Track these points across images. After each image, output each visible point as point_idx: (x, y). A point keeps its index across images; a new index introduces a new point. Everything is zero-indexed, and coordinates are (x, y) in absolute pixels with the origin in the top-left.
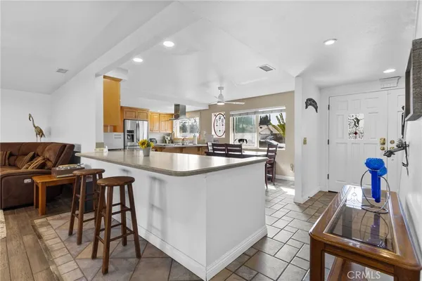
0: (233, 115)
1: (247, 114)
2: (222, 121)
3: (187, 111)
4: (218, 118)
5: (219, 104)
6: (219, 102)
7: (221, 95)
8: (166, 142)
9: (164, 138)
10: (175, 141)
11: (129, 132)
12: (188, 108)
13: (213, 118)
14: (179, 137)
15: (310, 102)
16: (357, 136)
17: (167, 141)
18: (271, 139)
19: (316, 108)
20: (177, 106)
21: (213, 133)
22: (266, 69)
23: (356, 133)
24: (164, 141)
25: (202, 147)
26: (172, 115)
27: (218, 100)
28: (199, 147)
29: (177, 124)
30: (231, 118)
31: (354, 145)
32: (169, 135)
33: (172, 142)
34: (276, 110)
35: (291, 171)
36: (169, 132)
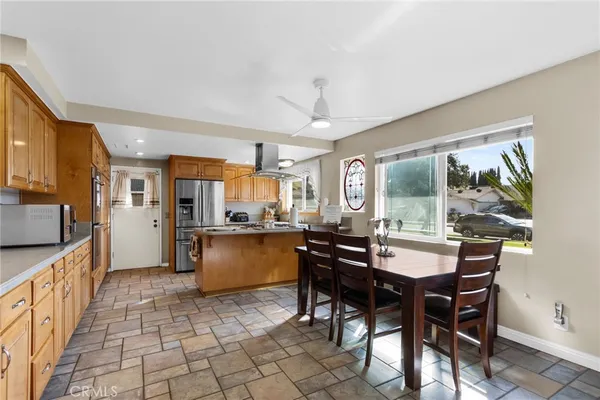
0: (382, 160)
1: (415, 153)
4: (351, 169)
7: (320, 101)
10: (282, 217)
11: (183, 201)
13: (343, 170)
18: (499, 212)
20: (259, 148)
21: (344, 203)
30: (378, 168)
33: (278, 220)
34: (492, 135)
35: (558, 326)
36: (274, 200)
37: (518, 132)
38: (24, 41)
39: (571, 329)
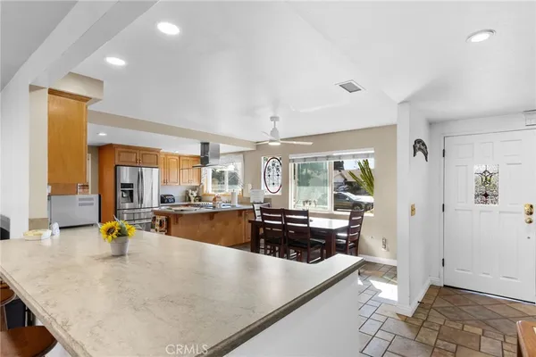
0: (293, 160)
1: (316, 158)
2: (278, 169)
3: (221, 152)
4: (270, 164)
5: (271, 144)
6: (271, 141)
7: (275, 130)
8: (190, 200)
9: (187, 193)
10: (204, 198)
11: (124, 185)
12: (224, 148)
13: (263, 164)
14: (210, 192)
15: (419, 146)
16: (489, 200)
17: (193, 199)
19: (426, 155)
20: (205, 145)
21: (263, 187)
22: (350, 88)
23: (486, 195)
24: (187, 198)
25: (245, 210)
26: (198, 157)
27: (270, 138)
28: (240, 211)
29: (207, 172)
30: (291, 165)
31: (482, 214)
32: (194, 189)
33: (200, 200)
34: (357, 155)
35: (383, 249)
36: (195, 184)
37: (368, 155)
38: (102, 82)
39: (388, 250)
